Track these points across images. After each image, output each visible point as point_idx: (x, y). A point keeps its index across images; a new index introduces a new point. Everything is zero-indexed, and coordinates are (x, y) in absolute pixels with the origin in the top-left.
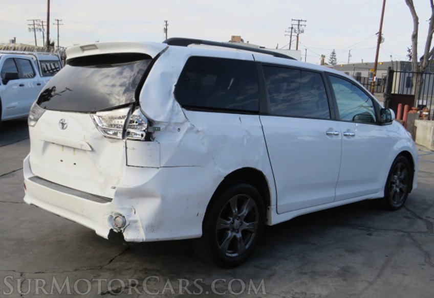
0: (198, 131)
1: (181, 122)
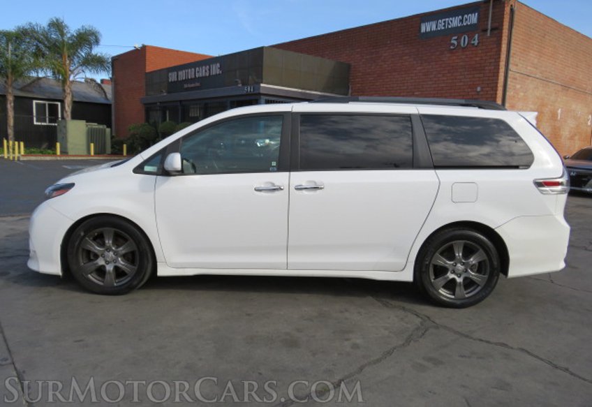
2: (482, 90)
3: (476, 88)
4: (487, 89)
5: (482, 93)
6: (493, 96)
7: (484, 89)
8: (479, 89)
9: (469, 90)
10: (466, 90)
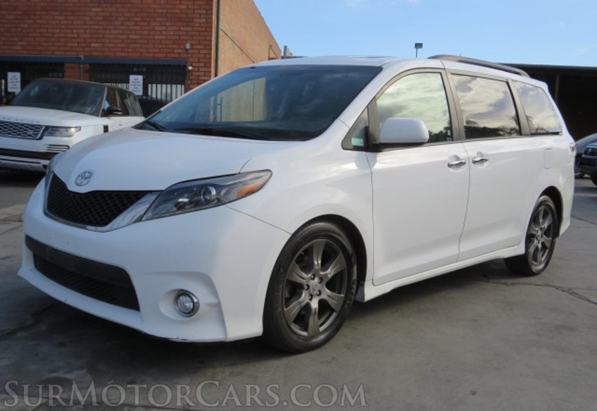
2: (192, 48)
3: (185, 45)
4: (199, 47)
5: (191, 51)
6: (208, 56)
7: (194, 47)
8: (188, 46)
9: (174, 46)
10: (171, 46)
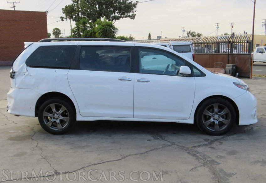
0: (31, 76)
1: (25, 72)
